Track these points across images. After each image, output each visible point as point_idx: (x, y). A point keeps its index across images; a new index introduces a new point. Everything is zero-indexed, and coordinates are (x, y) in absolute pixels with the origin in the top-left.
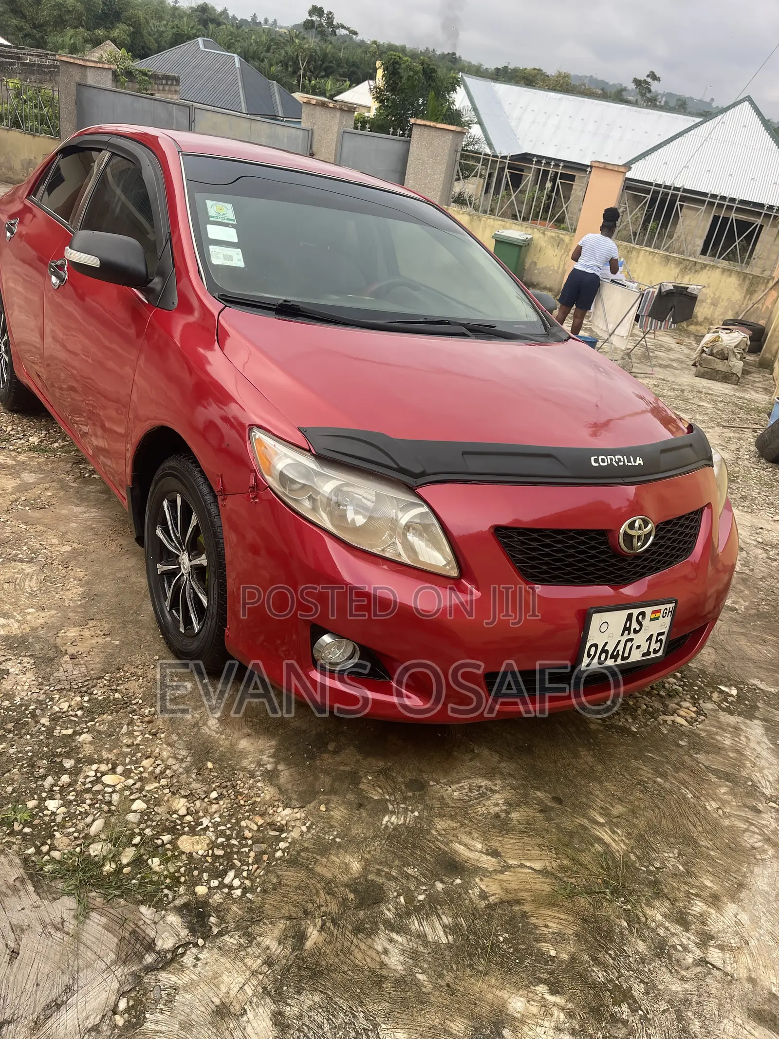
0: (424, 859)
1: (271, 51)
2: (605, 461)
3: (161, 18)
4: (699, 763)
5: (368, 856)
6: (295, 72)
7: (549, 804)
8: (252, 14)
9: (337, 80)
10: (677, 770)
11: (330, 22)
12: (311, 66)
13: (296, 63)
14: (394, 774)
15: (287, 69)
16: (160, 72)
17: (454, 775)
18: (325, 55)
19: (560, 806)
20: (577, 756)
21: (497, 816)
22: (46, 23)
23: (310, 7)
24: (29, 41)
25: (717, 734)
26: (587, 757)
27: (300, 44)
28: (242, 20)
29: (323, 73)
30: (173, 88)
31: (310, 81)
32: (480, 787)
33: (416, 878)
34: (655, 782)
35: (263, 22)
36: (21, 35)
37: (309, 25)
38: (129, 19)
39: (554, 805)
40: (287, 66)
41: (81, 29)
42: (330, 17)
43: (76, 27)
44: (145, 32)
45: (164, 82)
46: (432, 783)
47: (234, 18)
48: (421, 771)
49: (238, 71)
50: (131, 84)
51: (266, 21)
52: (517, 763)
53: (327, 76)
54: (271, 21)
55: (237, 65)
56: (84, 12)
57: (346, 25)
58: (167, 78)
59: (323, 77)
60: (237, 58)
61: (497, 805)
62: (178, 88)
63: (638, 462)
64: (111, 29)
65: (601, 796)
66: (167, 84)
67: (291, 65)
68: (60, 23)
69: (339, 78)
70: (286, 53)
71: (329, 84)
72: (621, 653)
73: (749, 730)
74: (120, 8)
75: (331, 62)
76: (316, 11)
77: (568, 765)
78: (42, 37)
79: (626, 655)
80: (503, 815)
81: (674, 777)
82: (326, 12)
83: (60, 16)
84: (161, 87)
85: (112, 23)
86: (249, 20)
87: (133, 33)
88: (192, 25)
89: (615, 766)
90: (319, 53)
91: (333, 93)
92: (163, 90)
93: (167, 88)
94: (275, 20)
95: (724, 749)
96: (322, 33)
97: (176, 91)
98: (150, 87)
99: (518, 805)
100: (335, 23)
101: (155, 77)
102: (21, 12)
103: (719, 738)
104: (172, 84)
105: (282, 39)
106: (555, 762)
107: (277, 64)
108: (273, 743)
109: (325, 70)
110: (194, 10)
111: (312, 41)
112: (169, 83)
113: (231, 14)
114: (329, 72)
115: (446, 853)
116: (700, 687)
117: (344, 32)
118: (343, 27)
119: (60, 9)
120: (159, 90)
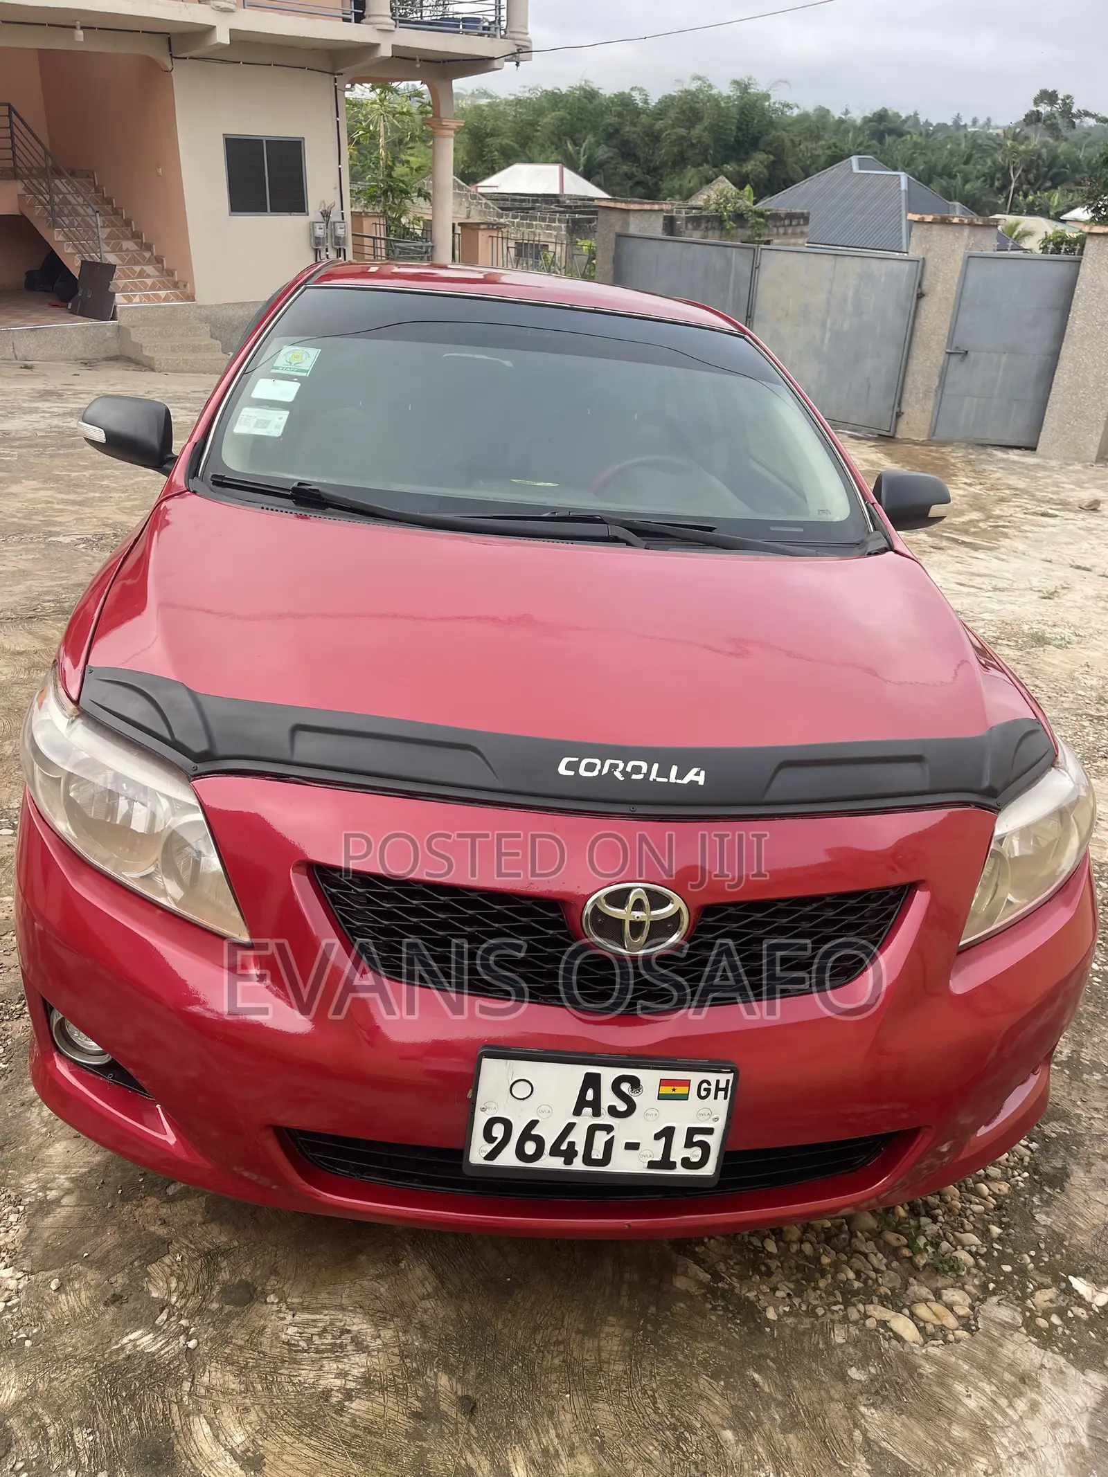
0: (124, 1425)
1: (972, 162)
2: (591, 768)
3: (818, 138)
4: (856, 1425)
5: (41, 1386)
6: (1004, 187)
7: (444, 1406)
8: (954, 115)
9: (1070, 191)
10: (792, 1424)
11: (1067, 112)
12: (1031, 176)
13: (1006, 174)
14: (224, 1264)
15: (992, 185)
16: (783, 210)
17: (324, 1295)
18: (1055, 158)
19: (461, 1418)
20: (590, 1331)
21: (326, 1394)
22: (664, 164)
23: (1036, 93)
24: (641, 190)
25: (963, 1378)
26: (612, 1337)
27: (1013, 147)
28: (938, 124)
29: (1048, 184)
30: (798, 230)
31: (1026, 196)
32: (345, 1331)
33: (76, 1452)
34: (714, 1435)
35: (970, 124)
36: (630, 183)
37: (1033, 118)
38: (770, 144)
39: (452, 1412)
40: (993, 179)
41: (706, 166)
42: (1067, 102)
43: (700, 165)
44: (790, 160)
45: (787, 222)
46: (271, 1298)
47: (928, 124)
48: (274, 1271)
49: (903, 196)
50: (740, 231)
51: (975, 122)
52: (458, 1309)
53: (1054, 187)
54: (981, 121)
55: (904, 186)
56: (712, 144)
57: (1092, 110)
58: (791, 216)
59: (1047, 190)
60: (903, 177)
61: (343, 1374)
62: (806, 229)
63: (690, 776)
64: (745, 161)
65: (568, 1426)
66: (790, 225)
67: (998, 181)
68: (680, 161)
69: (1074, 188)
70: (994, 162)
71: (1056, 198)
72: (580, 1148)
73: (1056, 1391)
74: (759, 132)
75: (1064, 166)
76: (1048, 97)
77: (558, 1343)
78: (656, 184)
79: (597, 1153)
80: (336, 1397)
81: (769, 1439)
82: (1061, 96)
83: (681, 153)
84: (782, 230)
85: (747, 153)
86: (950, 123)
87: (774, 162)
88: (859, 141)
89: (652, 1376)
90: (1044, 156)
91: (1060, 209)
92: (785, 234)
93: (790, 230)
94: (989, 119)
95: (951, 1416)
96: (1053, 129)
97: (802, 233)
98: (766, 231)
99: (383, 1389)
100: (1074, 111)
101: (776, 217)
102: (634, 155)
103: (959, 1388)
104: (798, 224)
105: (991, 143)
106: (535, 1330)
107: (978, 178)
108: (98, 1158)
109: (1052, 179)
110: (867, 120)
111: (1037, 139)
112: (794, 223)
113: (922, 120)
114: (1057, 180)
115: (170, 1428)
116: (1021, 1270)
117: (1091, 122)
118: (1087, 114)
119: (680, 144)
120: (778, 234)
